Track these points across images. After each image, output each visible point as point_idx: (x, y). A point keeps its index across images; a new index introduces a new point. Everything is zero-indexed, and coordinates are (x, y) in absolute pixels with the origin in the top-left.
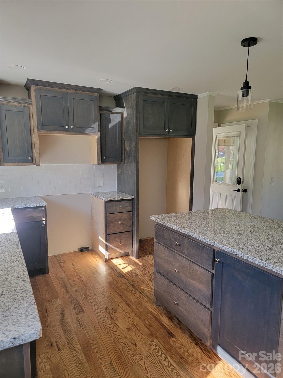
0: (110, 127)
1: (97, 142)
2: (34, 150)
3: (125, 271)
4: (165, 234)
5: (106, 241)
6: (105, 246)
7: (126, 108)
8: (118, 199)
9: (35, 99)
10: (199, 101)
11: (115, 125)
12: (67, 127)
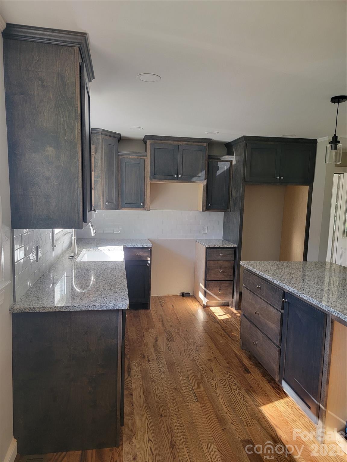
0: (217, 175)
1: (203, 190)
2: (145, 197)
3: (220, 318)
4: (250, 279)
5: (205, 287)
6: (204, 292)
7: (235, 156)
8: (219, 246)
9: (149, 152)
10: (318, 145)
11: (223, 172)
12: (175, 176)
